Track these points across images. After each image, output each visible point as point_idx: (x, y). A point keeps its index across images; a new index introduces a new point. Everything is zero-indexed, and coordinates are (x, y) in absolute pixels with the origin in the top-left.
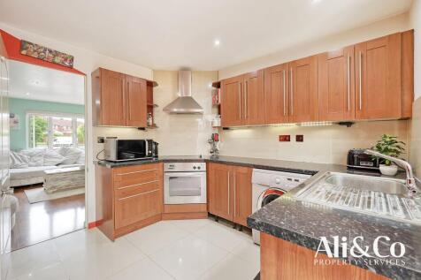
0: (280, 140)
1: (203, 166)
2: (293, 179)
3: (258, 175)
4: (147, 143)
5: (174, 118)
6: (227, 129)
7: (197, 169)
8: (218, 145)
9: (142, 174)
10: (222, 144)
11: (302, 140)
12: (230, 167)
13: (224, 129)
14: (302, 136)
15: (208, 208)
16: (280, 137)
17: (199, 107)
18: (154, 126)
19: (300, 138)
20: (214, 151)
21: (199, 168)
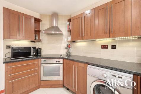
0: (102, 48)
1: (61, 61)
2: (117, 76)
3: (91, 69)
4: (32, 49)
5: (50, 37)
6: (74, 42)
7: (58, 63)
8: (70, 50)
9: (27, 66)
10: (72, 49)
11: (115, 48)
12: (75, 63)
13: (73, 42)
14: (115, 46)
15: (63, 83)
16: (102, 46)
17: (61, 31)
18: (39, 40)
19: (114, 47)
20: (68, 52)
21: (59, 62)
